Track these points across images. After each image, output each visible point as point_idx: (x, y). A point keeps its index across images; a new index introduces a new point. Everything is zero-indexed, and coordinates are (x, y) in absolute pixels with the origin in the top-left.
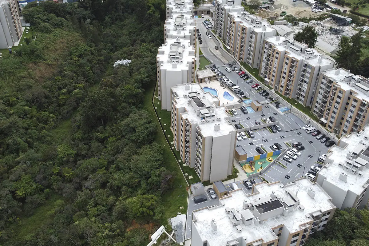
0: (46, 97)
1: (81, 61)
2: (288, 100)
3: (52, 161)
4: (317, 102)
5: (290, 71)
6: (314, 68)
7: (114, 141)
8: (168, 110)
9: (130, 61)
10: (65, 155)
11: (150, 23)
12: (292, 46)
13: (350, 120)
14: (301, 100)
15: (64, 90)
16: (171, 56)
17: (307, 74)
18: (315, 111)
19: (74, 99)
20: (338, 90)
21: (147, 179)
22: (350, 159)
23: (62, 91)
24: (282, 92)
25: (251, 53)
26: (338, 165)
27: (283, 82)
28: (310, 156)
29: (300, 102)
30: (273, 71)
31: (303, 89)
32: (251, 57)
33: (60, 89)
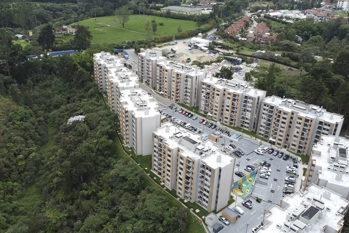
0: (6, 166)
1: (26, 124)
2: (234, 128)
3: (42, 230)
4: (261, 126)
5: (233, 104)
6: (255, 98)
7: (106, 195)
8: (143, 155)
9: (83, 117)
10: (57, 220)
11: (82, 79)
12: (227, 84)
13: (297, 135)
14: (245, 127)
15: (21, 156)
16: (140, 105)
17: (248, 104)
18: (260, 134)
19: (33, 164)
20: (282, 113)
21: (161, 222)
22: (331, 163)
23: (18, 157)
24: (227, 123)
25: (188, 94)
26: (327, 169)
27: (227, 114)
28: (278, 170)
29: (245, 128)
30: (215, 107)
31: (246, 117)
32: (188, 98)
33: (15, 155)
